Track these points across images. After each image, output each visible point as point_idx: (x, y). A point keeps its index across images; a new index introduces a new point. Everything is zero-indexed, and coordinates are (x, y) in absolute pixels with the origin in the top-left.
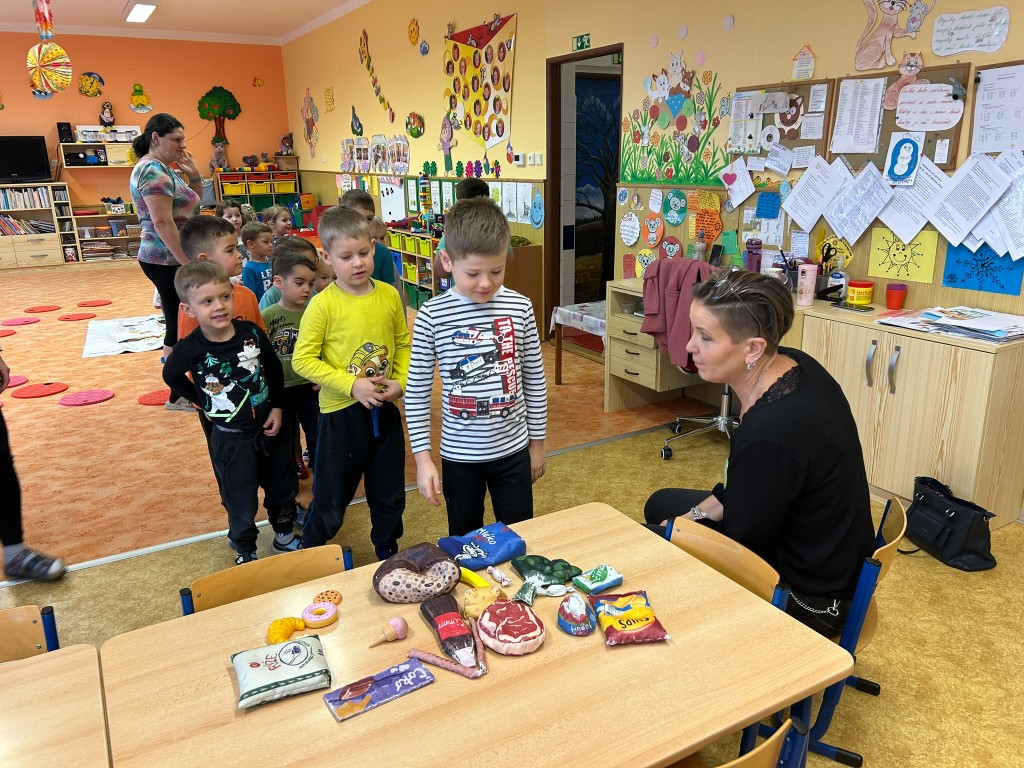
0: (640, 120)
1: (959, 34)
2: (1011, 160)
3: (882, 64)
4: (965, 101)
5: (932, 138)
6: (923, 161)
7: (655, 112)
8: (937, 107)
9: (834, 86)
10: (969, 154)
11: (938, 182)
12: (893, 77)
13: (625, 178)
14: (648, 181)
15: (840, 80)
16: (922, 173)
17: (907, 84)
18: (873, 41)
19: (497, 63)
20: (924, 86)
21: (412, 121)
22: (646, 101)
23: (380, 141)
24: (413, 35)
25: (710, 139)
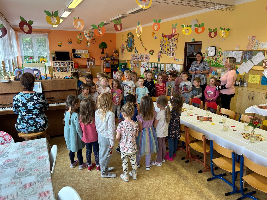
0: (205, 55)
1: (264, 46)
18: (249, 45)
19: (173, 42)
21: (151, 51)
22: (206, 51)
23: (142, 55)
24: (153, 35)
25: (219, 59)
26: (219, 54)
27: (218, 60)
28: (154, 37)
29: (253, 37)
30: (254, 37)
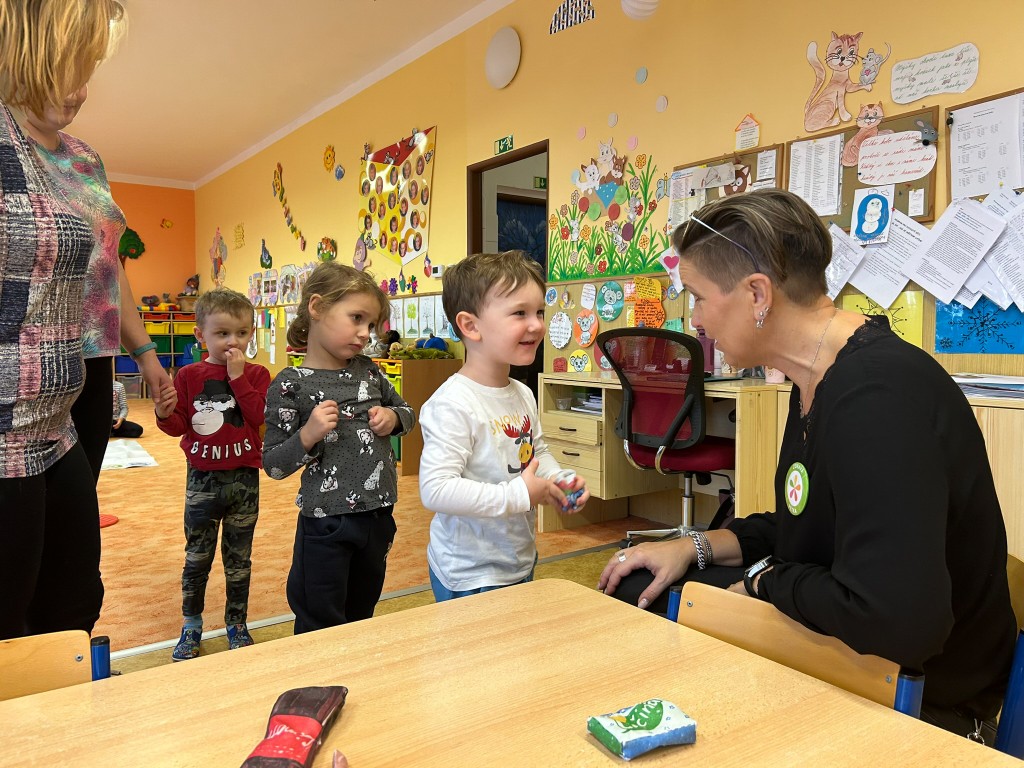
0: (568, 216)
1: (920, 79)
2: (1001, 201)
3: (836, 121)
4: (937, 146)
5: (903, 191)
6: (895, 216)
7: (584, 205)
8: (907, 156)
9: (783, 152)
10: (949, 201)
11: (917, 236)
12: (851, 133)
13: (553, 277)
14: (580, 276)
15: (790, 144)
16: (897, 230)
17: (867, 137)
18: (822, 99)
19: (415, 177)
20: (886, 137)
21: (324, 246)
22: (575, 195)
23: (290, 271)
24: (329, 161)
25: (647, 225)
26: (645, 194)
27: (643, 232)
28: (333, 172)
29: (843, 38)
30: (848, 37)
